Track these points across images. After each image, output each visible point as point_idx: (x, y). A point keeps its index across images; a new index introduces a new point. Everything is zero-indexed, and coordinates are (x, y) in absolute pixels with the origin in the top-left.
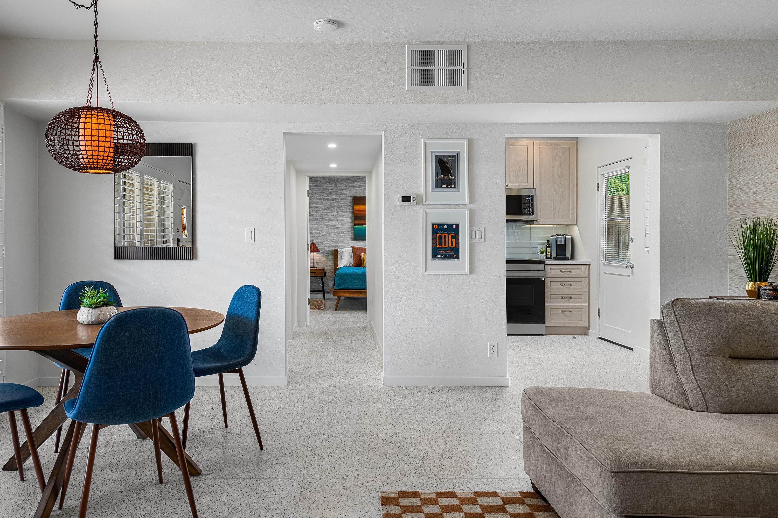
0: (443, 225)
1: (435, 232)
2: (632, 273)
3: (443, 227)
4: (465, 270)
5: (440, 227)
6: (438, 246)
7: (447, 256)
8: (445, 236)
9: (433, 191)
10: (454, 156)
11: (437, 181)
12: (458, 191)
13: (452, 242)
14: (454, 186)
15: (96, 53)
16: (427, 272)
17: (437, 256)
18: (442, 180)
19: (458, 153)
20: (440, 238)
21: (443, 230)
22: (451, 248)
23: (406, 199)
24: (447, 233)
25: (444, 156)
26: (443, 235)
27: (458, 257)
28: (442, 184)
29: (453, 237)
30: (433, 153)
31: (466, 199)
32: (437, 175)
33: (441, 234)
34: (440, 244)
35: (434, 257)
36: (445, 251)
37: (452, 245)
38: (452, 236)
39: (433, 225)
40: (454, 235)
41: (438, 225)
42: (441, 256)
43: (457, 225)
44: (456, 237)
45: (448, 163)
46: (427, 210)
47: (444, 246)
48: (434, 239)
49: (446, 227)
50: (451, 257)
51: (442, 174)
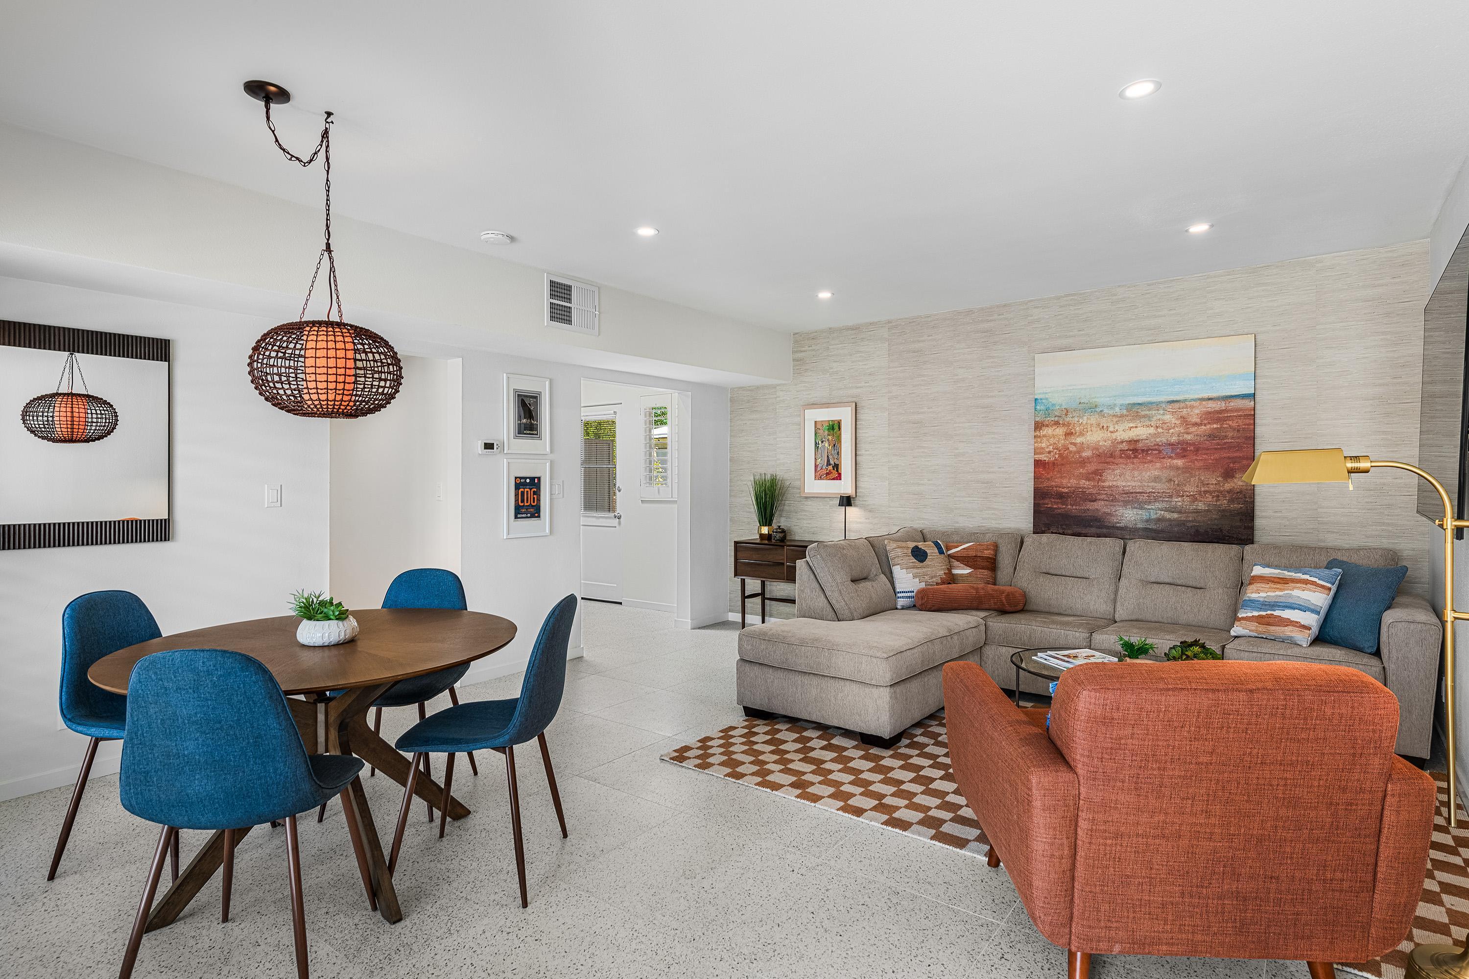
0: (526, 478)
1: (517, 486)
2: (619, 523)
3: (525, 481)
4: (545, 531)
5: (522, 481)
6: (521, 504)
7: (529, 515)
8: (527, 492)
9: (516, 437)
10: (536, 397)
11: (520, 425)
12: (540, 438)
13: (534, 498)
14: (536, 432)
15: (328, 240)
16: (510, 536)
17: (519, 516)
18: (525, 424)
19: (540, 393)
20: (523, 493)
21: (525, 485)
22: (533, 506)
23: (489, 446)
24: (529, 488)
25: (527, 396)
26: (526, 490)
27: (539, 517)
28: (525, 430)
29: (535, 493)
30: (515, 391)
31: (548, 449)
32: (520, 419)
33: (523, 490)
34: (523, 501)
35: (516, 517)
36: (527, 509)
37: (534, 502)
38: (534, 491)
39: (516, 478)
40: (535, 490)
41: (521, 478)
42: (523, 516)
43: (539, 478)
44: (537, 493)
45: (529, 404)
46: (510, 461)
47: (526, 504)
48: (516, 495)
49: (528, 481)
50: (533, 516)
51: (525, 418)
